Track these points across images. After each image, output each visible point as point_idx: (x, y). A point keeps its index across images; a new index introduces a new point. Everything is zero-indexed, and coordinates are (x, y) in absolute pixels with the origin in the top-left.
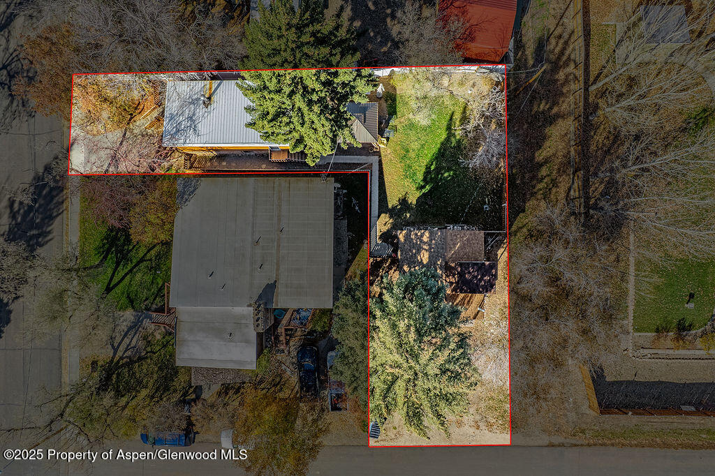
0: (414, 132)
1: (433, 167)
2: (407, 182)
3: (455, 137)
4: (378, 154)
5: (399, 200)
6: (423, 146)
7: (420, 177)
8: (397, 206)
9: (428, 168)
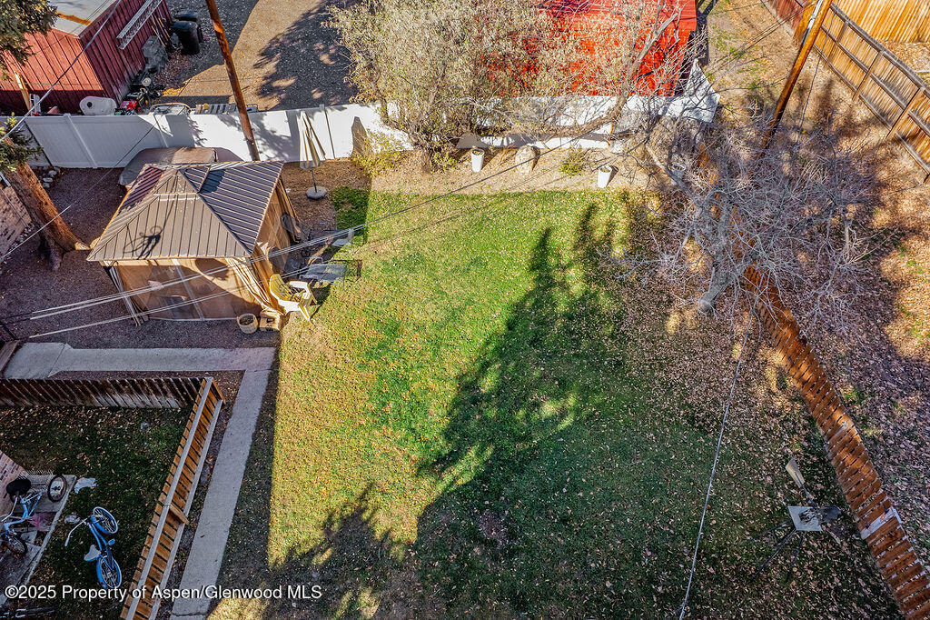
0: (422, 276)
1: (488, 383)
2: (384, 441)
3: (564, 286)
4: (271, 338)
5: (330, 520)
6: (454, 315)
7: (437, 417)
8: (311, 554)
9: (468, 386)
